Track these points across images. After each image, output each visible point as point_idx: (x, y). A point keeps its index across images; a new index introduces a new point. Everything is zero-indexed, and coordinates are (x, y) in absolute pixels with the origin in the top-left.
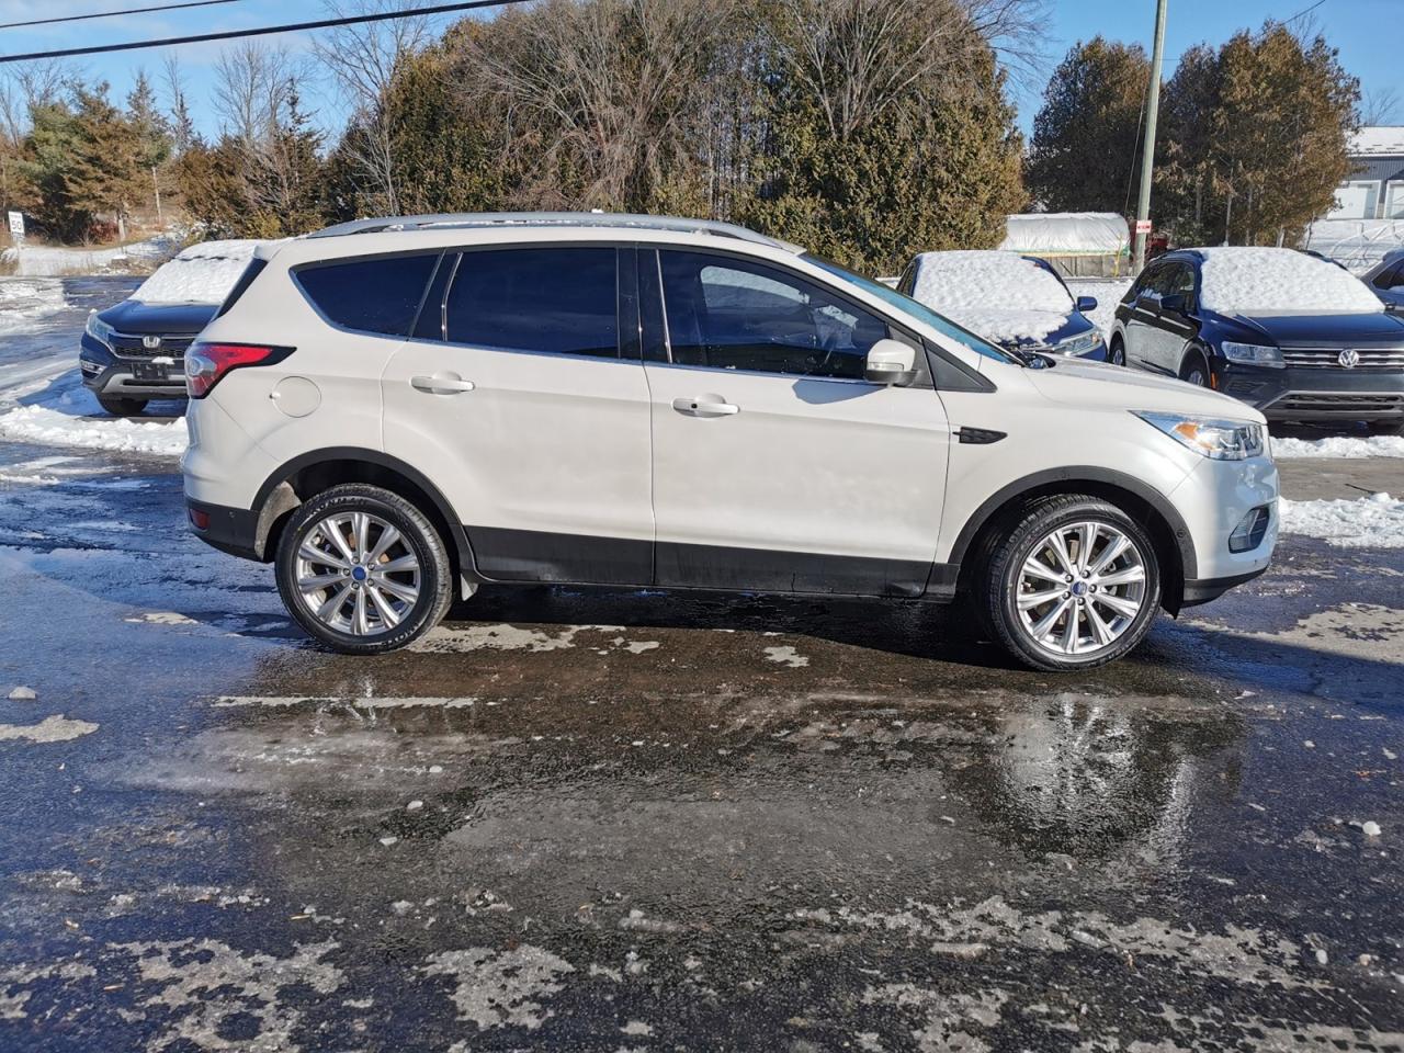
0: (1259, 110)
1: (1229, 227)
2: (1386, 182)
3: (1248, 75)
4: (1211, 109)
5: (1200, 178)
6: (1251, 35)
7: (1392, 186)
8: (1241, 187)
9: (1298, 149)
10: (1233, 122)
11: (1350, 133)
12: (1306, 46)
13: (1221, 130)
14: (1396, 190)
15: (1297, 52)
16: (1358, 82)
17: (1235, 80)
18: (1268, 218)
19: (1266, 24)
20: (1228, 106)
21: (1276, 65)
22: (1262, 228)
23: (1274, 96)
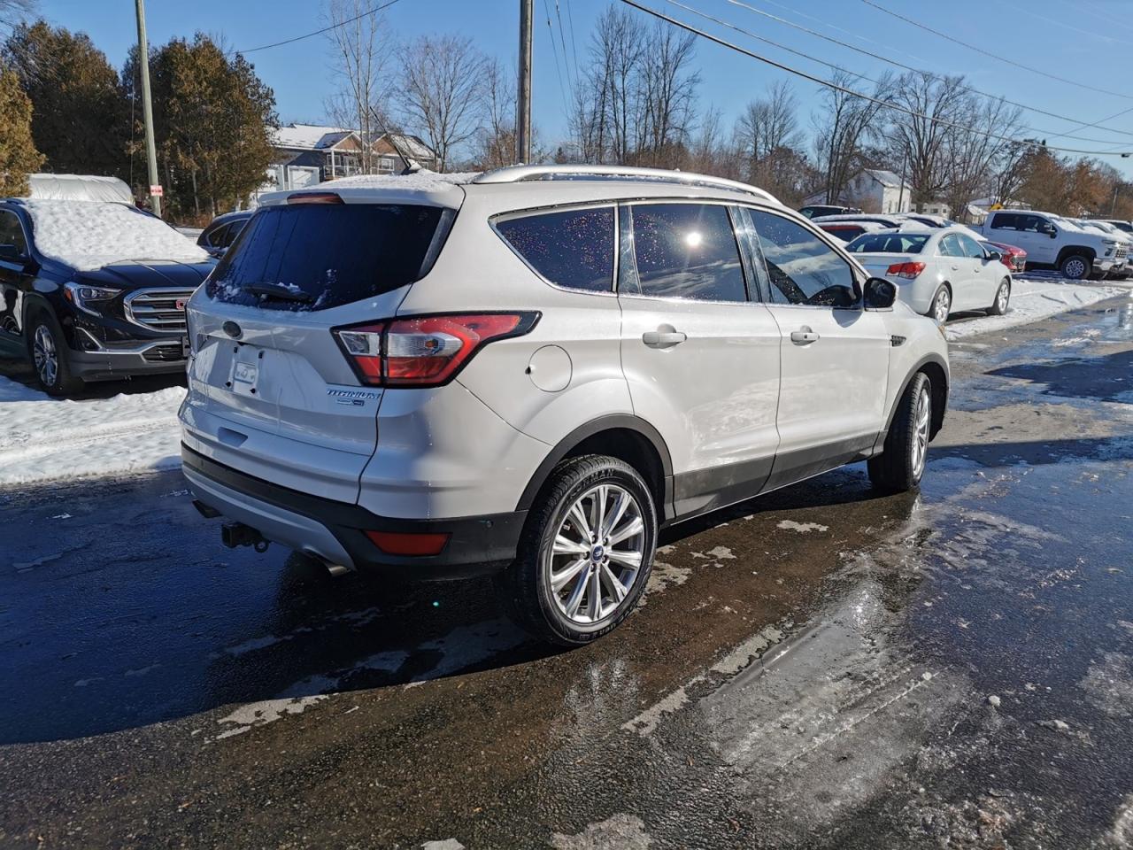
0: (204, 103)
1: (197, 194)
2: (286, 166)
3: (192, 74)
4: (167, 98)
5: (167, 153)
6: (187, 42)
7: (291, 170)
8: (201, 162)
9: (238, 137)
10: (186, 110)
11: (272, 129)
12: (231, 59)
13: (177, 116)
14: (294, 172)
15: (224, 62)
16: (272, 91)
17: (183, 78)
18: (225, 188)
19: (197, 36)
20: (180, 97)
21: (211, 70)
22: (221, 197)
23: (213, 94)
